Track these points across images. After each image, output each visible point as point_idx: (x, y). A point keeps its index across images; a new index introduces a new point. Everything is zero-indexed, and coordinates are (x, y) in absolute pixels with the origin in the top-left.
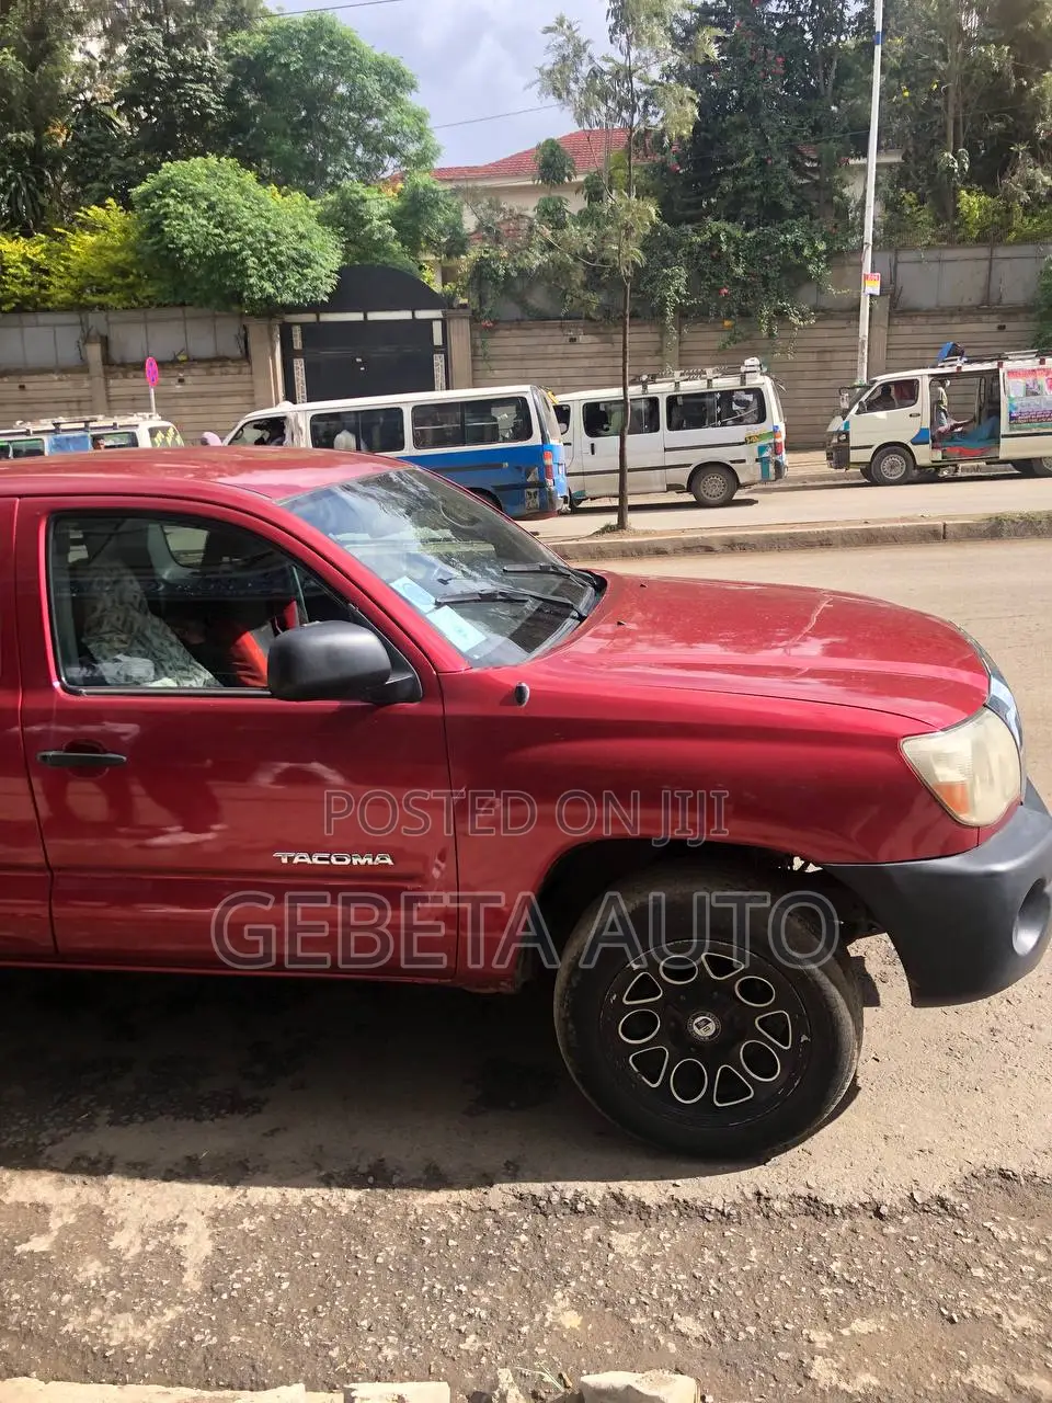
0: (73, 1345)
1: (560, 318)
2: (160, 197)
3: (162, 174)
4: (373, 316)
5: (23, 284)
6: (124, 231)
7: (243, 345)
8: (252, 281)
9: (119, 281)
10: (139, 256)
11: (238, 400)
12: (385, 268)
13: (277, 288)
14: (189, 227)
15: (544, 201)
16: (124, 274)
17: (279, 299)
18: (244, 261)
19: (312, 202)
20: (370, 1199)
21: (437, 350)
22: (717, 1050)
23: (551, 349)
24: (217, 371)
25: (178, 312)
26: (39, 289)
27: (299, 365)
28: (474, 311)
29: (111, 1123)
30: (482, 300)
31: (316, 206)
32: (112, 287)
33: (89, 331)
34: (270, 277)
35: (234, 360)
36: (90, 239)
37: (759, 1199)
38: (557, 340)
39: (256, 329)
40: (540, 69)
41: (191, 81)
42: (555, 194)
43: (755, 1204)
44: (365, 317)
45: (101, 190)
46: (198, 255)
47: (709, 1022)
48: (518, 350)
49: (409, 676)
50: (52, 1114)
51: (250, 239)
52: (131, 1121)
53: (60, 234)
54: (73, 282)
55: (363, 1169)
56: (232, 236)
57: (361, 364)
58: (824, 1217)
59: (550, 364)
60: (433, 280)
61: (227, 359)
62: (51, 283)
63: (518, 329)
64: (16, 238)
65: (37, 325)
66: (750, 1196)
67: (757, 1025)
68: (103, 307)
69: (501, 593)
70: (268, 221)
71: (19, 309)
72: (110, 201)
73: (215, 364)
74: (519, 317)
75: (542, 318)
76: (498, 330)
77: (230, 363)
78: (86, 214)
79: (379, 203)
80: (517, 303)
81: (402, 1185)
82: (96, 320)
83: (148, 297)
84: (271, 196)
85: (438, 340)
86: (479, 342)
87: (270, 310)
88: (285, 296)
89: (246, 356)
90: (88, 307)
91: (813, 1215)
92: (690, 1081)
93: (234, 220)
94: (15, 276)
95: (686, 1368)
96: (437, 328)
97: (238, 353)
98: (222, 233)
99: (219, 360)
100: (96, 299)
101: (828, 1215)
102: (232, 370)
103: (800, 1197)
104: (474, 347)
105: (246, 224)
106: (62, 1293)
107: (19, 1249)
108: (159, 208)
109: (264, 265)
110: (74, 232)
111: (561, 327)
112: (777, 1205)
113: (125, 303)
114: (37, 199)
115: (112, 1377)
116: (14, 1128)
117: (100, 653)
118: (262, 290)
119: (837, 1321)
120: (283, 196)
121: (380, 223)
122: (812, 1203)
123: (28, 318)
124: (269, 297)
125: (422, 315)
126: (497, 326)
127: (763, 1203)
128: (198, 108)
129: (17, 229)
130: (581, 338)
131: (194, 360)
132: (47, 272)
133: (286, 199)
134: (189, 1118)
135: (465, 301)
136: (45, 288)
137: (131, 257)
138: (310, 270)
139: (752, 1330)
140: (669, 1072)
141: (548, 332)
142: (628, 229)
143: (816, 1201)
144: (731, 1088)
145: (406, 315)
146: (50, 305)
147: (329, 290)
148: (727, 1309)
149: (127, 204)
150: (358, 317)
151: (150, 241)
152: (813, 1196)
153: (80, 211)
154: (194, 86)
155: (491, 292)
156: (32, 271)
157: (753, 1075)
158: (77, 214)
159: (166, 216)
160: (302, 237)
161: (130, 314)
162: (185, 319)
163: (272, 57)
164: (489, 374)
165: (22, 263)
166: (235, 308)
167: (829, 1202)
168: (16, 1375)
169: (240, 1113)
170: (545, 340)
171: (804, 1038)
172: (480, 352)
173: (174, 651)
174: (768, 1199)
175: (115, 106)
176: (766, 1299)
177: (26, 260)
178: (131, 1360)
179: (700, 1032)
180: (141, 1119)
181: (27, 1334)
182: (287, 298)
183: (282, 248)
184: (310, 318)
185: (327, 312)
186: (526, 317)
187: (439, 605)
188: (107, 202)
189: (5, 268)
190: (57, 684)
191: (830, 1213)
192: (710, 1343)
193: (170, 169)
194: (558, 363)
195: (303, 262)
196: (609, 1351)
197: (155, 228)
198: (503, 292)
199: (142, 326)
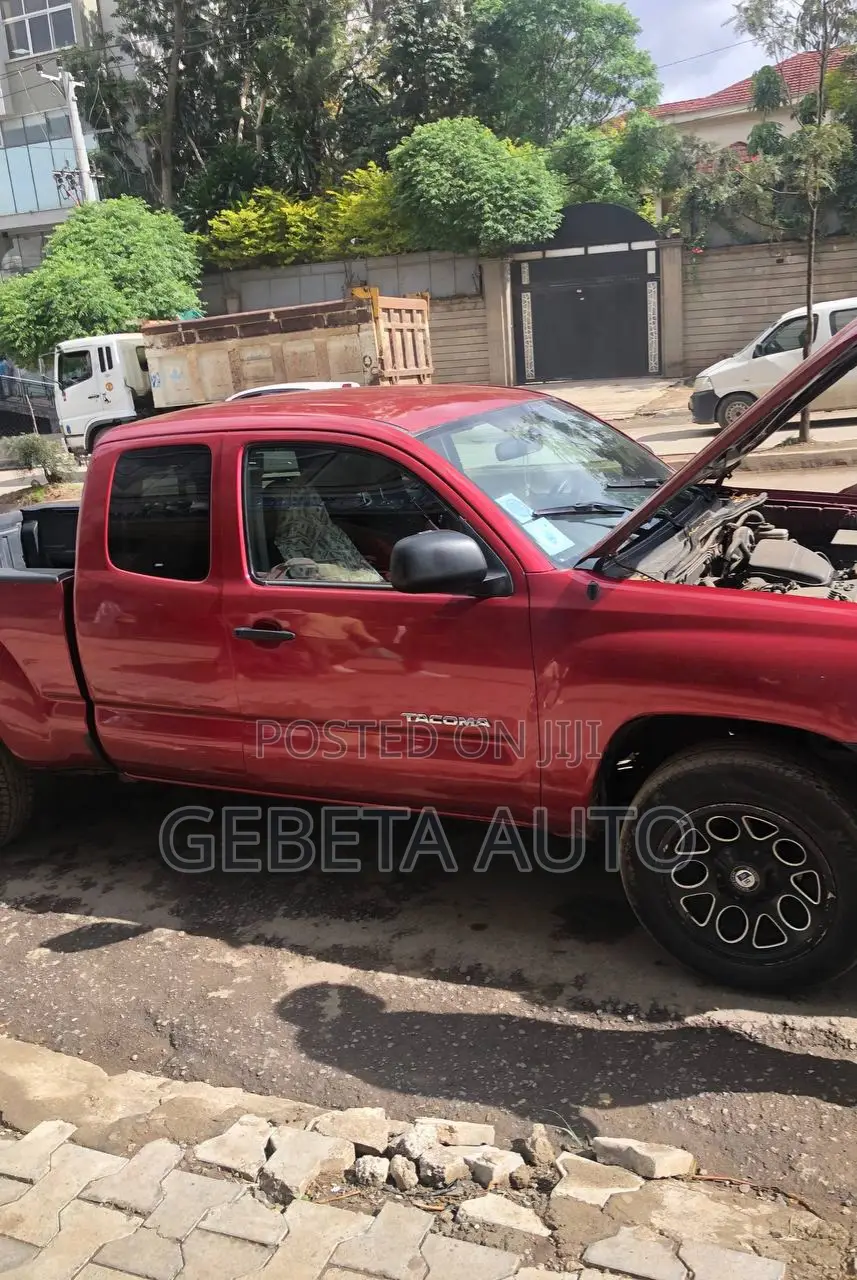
0: (237, 1065)
1: (768, 241)
2: (411, 156)
3: (415, 137)
4: (594, 250)
5: (301, 240)
6: (383, 188)
7: (478, 283)
8: (489, 223)
9: (375, 232)
10: (394, 210)
11: (474, 332)
12: (603, 206)
13: (509, 230)
14: (437, 182)
15: (757, 127)
16: (380, 225)
17: (510, 239)
18: (481, 207)
19: (541, 150)
20: (465, 992)
21: (652, 278)
22: (756, 900)
23: (759, 271)
24: (456, 307)
25: (424, 256)
26: (314, 244)
27: (526, 298)
28: (685, 240)
29: (284, 916)
30: (694, 230)
31: (544, 155)
32: (370, 238)
33: (352, 277)
34: (504, 219)
35: (471, 297)
36: (356, 198)
37: (785, 1029)
38: (765, 262)
39: (491, 267)
40: (738, 7)
41: (439, 51)
42: (769, 120)
43: (781, 1032)
44: (586, 251)
45: (364, 154)
46: (445, 204)
47: (748, 875)
48: (727, 274)
49: (504, 575)
50: (245, 904)
51: (486, 187)
52: (299, 915)
53: (332, 195)
54: (340, 236)
55: (463, 969)
56: (472, 186)
57: (581, 295)
58: (841, 1049)
59: (759, 284)
60: (653, 213)
61: (465, 296)
62: (322, 238)
63: (727, 254)
64: (297, 201)
65: (312, 274)
66: (777, 1025)
67: (792, 882)
68: (364, 256)
69: (596, 507)
70: (503, 170)
71: (299, 262)
72: (372, 163)
73: (454, 301)
74: (729, 242)
75: (750, 242)
76: (707, 256)
77: (466, 300)
78: (352, 176)
79: (601, 146)
80: (727, 229)
81: (491, 985)
82: (357, 266)
83: (400, 245)
84: (506, 148)
85: (651, 269)
86: (689, 269)
87: (503, 249)
88: (515, 236)
89: (481, 293)
90: (354, 256)
91: (831, 1046)
92: (732, 925)
93: (473, 171)
94: (295, 234)
95: (690, 1148)
96: (651, 256)
97: (474, 290)
98: (464, 183)
99: (460, 297)
100: (357, 249)
101: (844, 1048)
102: (469, 306)
103: (821, 1031)
104: (685, 274)
105: (484, 174)
106: (235, 1028)
107: (211, 995)
108: (411, 167)
109: (500, 208)
110: (342, 194)
111: (770, 250)
112: (799, 1035)
113: (381, 251)
114: (313, 167)
115: (260, 1089)
116: (219, 912)
117: (288, 552)
118: (496, 231)
119: (831, 1131)
120: (518, 146)
121: (600, 164)
122: (831, 1036)
123: (305, 269)
124: (501, 239)
125: (637, 246)
126: (707, 252)
127: (787, 1032)
128: (443, 74)
129: (298, 194)
130: (788, 259)
131: (437, 298)
132: (319, 229)
133: (518, 149)
134: (341, 918)
135: (677, 231)
136: (319, 242)
137: (387, 211)
138: (538, 211)
139: (753, 1126)
140: (714, 914)
141: (756, 255)
142: (816, 157)
143: (835, 1035)
144: (769, 933)
145: (622, 247)
146: (321, 256)
147: (554, 227)
148: (735, 1109)
149: (385, 165)
150: (579, 251)
151: (403, 196)
152: (833, 1031)
153: (347, 175)
154: (440, 56)
155: (701, 220)
156: (308, 228)
157: (788, 925)
158: (345, 177)
159: (417, 173)
160: (532, 182)
161: (384, 261)
162: (430, 262)
163: (510, 21)
164: (698, 297)
165: (301, 222)
166: (472, 251)
167: (846, 1037)
168: (196, 1080)
169: (379, 918)
170: (752, 263)
171: (830, 895)
172: (690, 277)
173: (347, 553)
174: (793, 1029)
175: (378, 78)
176: (772, 1106)
177: (304, 220)
178: (274, 1080)
179: (742, 884)
180: (306, 915)
181: (207, 1053)
182: (518, 237)
183: (515, 193)
184: (538, 255)
185: (551, 249)
186: (736, 242)
187: (536, 517)
188: (369, 165)
189: (288, 227)
190: (248, 576)
191: (846, 1046)
192: (715, 1131)
193: (422, 131)
194: (764, 284)
195: (532, 204)
196: (630, 1126)
197: (407, 184)
198: (714, 219)
199: (395, 270)
